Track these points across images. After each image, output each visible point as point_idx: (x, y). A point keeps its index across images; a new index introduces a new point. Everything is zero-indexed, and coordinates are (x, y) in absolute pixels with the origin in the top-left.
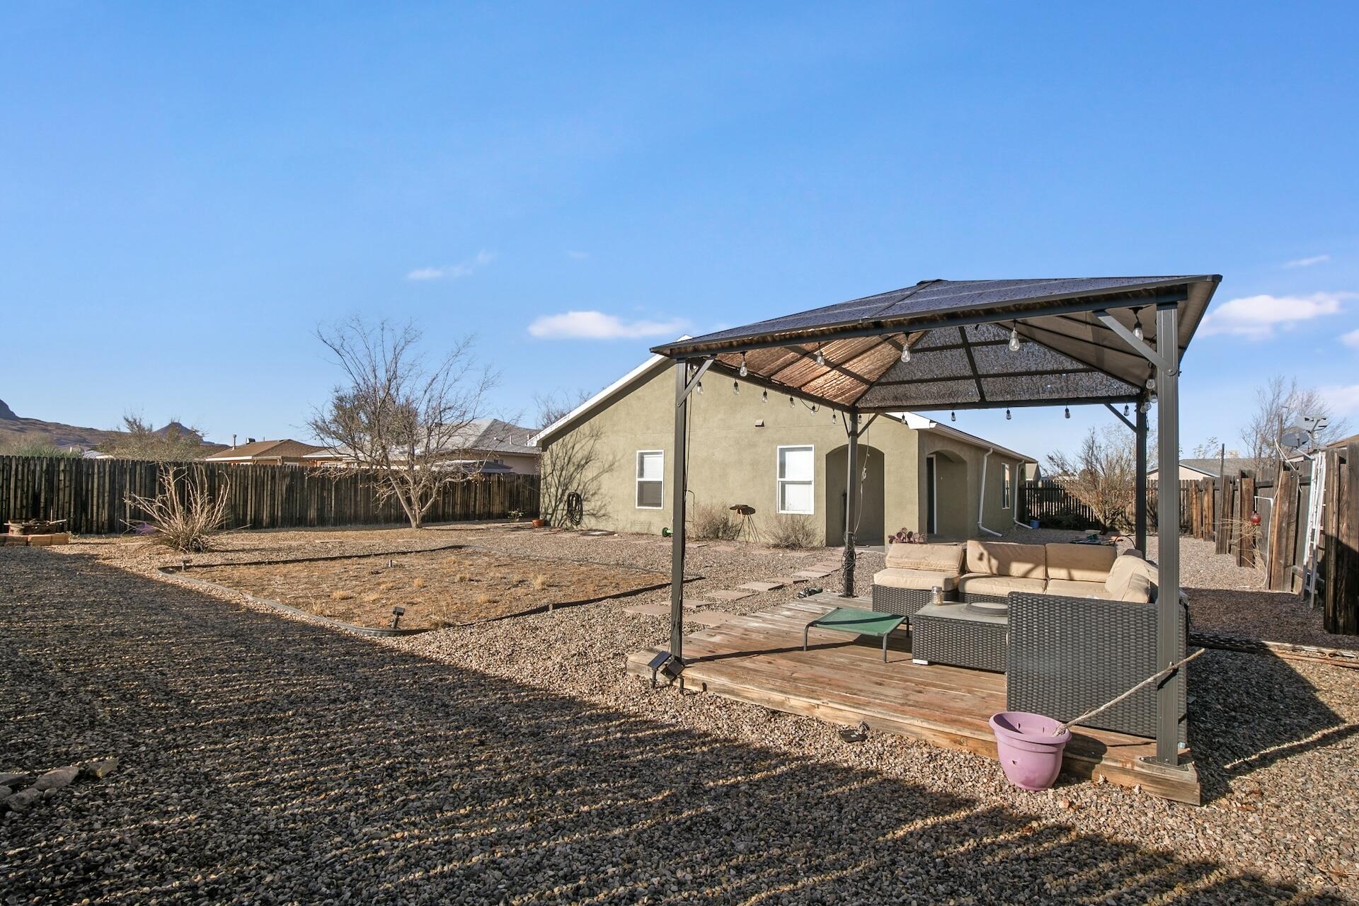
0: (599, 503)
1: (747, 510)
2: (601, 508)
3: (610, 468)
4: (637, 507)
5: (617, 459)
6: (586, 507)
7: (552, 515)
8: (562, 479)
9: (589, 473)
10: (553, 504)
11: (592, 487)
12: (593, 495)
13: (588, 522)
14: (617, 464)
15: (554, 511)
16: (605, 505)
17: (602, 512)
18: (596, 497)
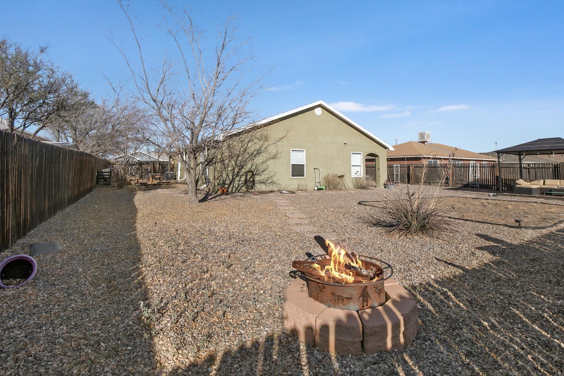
0: (267, 176)
1: (341, 177)
2: (268, 179)
3: (274, 157)
4: (291, 177)
5: (279, 152)
6: (257, 178)
7: (230, 184)
8: (238, 162)
9: (259, 160)
10: (231, 177)
11: (261, 168)
12: (262, 172)
13: (259, 187)
14: (279, 155)
15: (231, 182)
16: (271, 177)
17: (270, 181)
18: (265, 173)
